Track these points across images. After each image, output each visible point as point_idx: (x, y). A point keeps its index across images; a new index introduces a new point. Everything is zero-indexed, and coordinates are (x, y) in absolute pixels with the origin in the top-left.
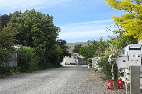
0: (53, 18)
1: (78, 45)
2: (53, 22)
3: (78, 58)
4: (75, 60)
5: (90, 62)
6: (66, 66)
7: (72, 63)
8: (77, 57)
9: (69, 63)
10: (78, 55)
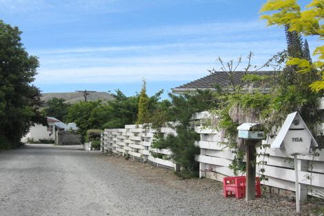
0: (21, 32)
1: (55, 100)
2: (21, 42)
3: (56, 129)
4: (50, 132)
5: (92, 137)
6: (29, 144)
7: (42, 138)
8: (54, 127)
9: (36, 139)
10: (55, 121)
